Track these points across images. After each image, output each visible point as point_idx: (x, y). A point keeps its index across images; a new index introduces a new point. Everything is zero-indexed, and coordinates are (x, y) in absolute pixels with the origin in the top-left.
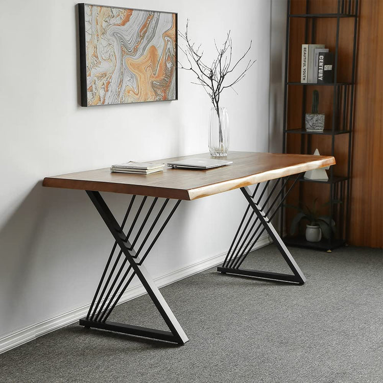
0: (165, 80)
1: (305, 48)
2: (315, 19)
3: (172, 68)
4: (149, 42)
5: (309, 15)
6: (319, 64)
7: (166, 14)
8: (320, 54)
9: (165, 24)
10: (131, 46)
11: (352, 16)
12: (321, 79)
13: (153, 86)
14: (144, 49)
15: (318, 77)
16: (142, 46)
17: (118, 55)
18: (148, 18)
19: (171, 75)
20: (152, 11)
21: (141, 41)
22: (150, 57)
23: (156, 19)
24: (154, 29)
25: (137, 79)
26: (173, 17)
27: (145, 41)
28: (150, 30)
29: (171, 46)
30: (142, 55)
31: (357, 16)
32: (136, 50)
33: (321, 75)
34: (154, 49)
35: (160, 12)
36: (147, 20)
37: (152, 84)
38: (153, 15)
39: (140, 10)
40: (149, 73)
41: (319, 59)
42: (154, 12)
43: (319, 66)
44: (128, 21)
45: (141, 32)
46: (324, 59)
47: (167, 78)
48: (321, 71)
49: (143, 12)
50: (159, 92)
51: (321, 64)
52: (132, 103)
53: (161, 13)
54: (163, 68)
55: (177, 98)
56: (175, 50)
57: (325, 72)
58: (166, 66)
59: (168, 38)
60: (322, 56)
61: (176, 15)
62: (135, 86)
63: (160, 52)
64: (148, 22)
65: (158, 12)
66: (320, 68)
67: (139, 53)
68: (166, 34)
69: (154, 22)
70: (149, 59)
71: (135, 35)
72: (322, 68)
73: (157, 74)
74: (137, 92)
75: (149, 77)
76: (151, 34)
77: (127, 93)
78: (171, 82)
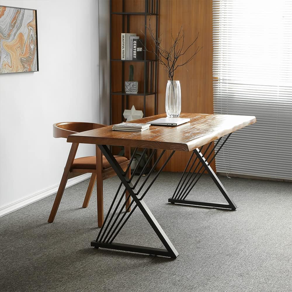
0: (30, 57)
1: (123, 36)
2: (129, 16)
3: (34, 48)
4: (18, 30)
5: (124, 13)
6: (133, 47)
7: (29, 10)
8: (134, 40)
9: (29, 17)
10: (6, 33)
11: (154, 14)
12: (135, 57)
13: (22, 61)
14: (15, 35)
15: (133, 56)
16: (13, 33)
18: (17, 13)
19: (34, 53)
20: (19, 8)
21: (12, 29)
22: (19, 41)
23: (22, 13)
24: (21, 21)
25: (10, 56)
26: (33, 12)
27: (15, 30)
28: (18, 22)
29: (33, 33)
30: (13, 39)
31: (157, 15)
32: (9, 35)
33: (135, 54)
34: (21, 35)
35: (25, 9)
36: (16, 15)
37: (21, 60)
38: (20, 11)
39: (11, 7)
40: (19, 52)
41: (133, 43)
42: (21, 9)
43: (133, 48)
44: (3, 15)
45: (12, 23)
46: (137, 44)
47: (31, 55)
48: (135, 52)
49: (13, 9)
50: (26, 66)
51: (135, 47)
52: (8, 74)
54: (28, 48)
55: (38, 70)
56: (36, 36)
57: (137, 53)
58: (30, 47)
59: (31, 28)
60: (136, 42)
61: (36, 11)
62: (9, 61)
63: (25, 37)
64: (17, 16)
65: (23, 9)
66: (134, 49)
67: (11, 38)
68: (29, 25)
69: (21, 16)
70: (18, 42)
71: (9, 25)
72: (135, 49)
73: (24, 53)
74: (11, 66)
75: (19, 55)
76: (19, 25)
77: (4, 66)
78: (33, 58)
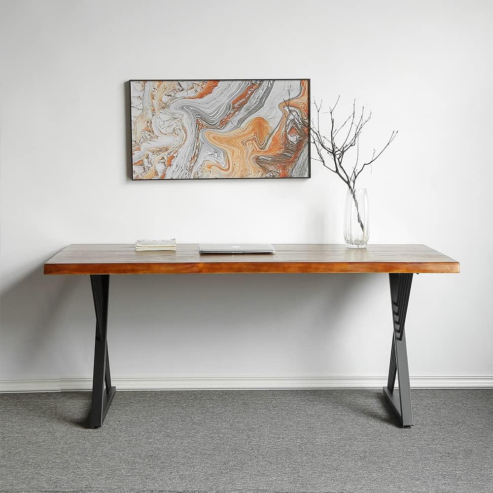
0: (285, 155)
3: (300, 141)
4: (250, 114)
7: (287, 82)
9: (285, 92)
10: (217, 119)
13: (258, 160)
14: (241, 121)
16: (236, 118)
17: (191, 129)
18: (250, 88)
19: (299, 149)
20: (257, 80)
21: (234, 113)
22: (253, 130)
23: (265, 88)
24: (262, 98)
25: (225, 154)
26: (301, 83)
27: (242, 113)
28: (253, 101)
29: (297, 116)
30: (236, 127)
32: (224, 123)
34: (260, 123)
35: (275, 80)
38: (260, 85)
39: (232, 80)
40: (250, 147)
42: (262, 80)
44: (211, 92)
45: (234, 103)
47: (287, 152)
49: (240, 82)
50: (272, 168)
52: (216, 179)
53: (276, 82)
54: (281, 141)
55: (309, 176)
56: (307, 121)
58: (287, 138)
59: (292, 108)
61: (309, 80)
62: (222, 161)
63: (273, 124)
64: (249, 92)
65: (269, 80)
67: (229, 126)
68: (286, 104)
69: (261, 91)
70: (250, 133)
71: (224, 108)
73: (267, 148)
74: (227, 168)
75: (250, 151)
76: (255, 105)
77: (206, 169)
78: (297, 157)
